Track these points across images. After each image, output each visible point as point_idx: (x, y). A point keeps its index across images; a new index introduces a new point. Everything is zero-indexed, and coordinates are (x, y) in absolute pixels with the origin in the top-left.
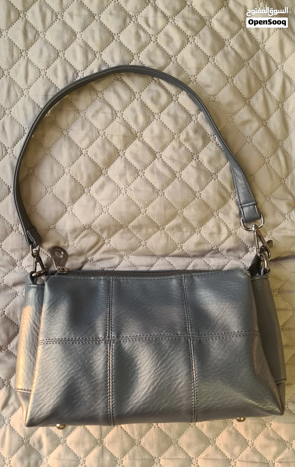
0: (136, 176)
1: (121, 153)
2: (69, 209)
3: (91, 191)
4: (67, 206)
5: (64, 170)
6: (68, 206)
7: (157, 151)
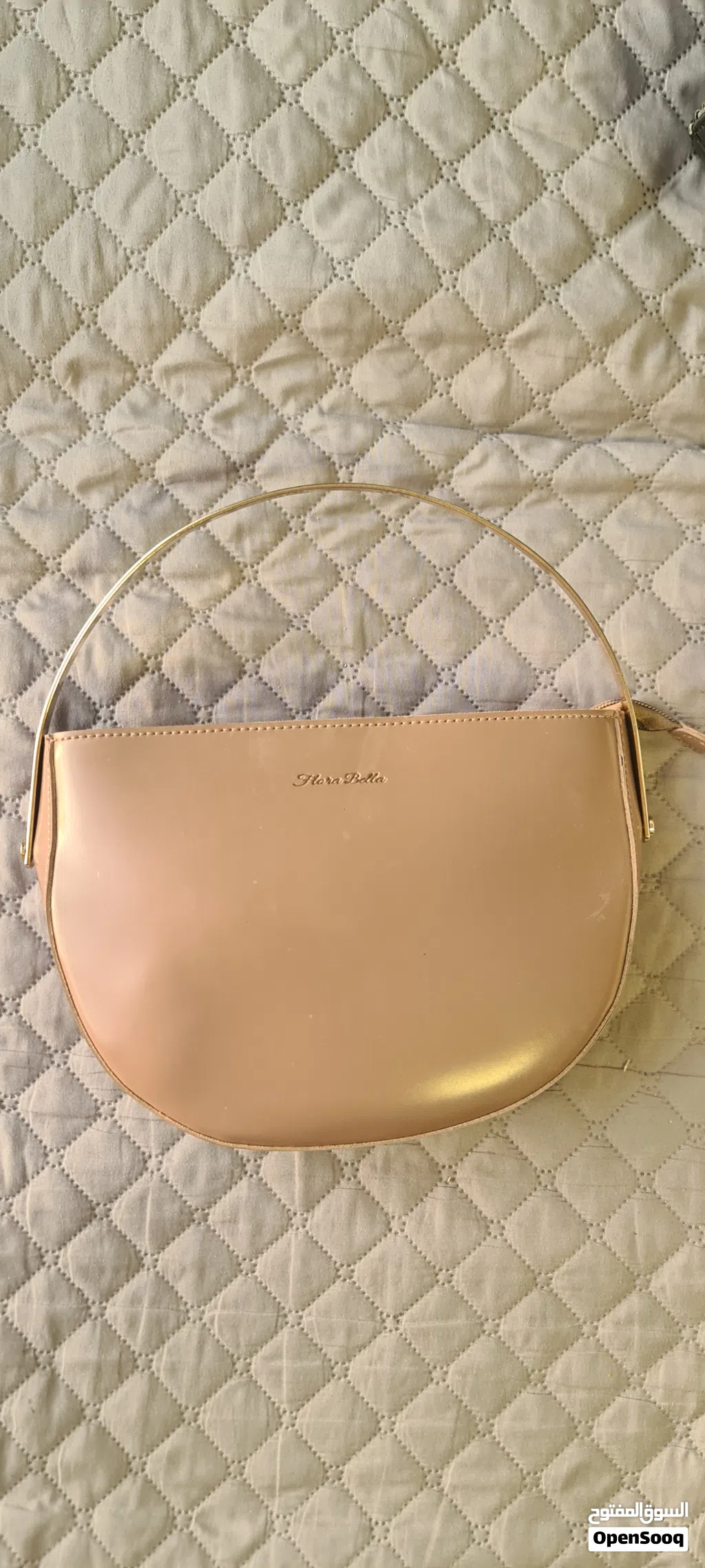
0: (434, 177)
1: (392, 106)
2: (238, 266)
3: (302, 216)
4: (233, 259)
5: (231, 145)
6: (236, 258)
7: (497, 107)
